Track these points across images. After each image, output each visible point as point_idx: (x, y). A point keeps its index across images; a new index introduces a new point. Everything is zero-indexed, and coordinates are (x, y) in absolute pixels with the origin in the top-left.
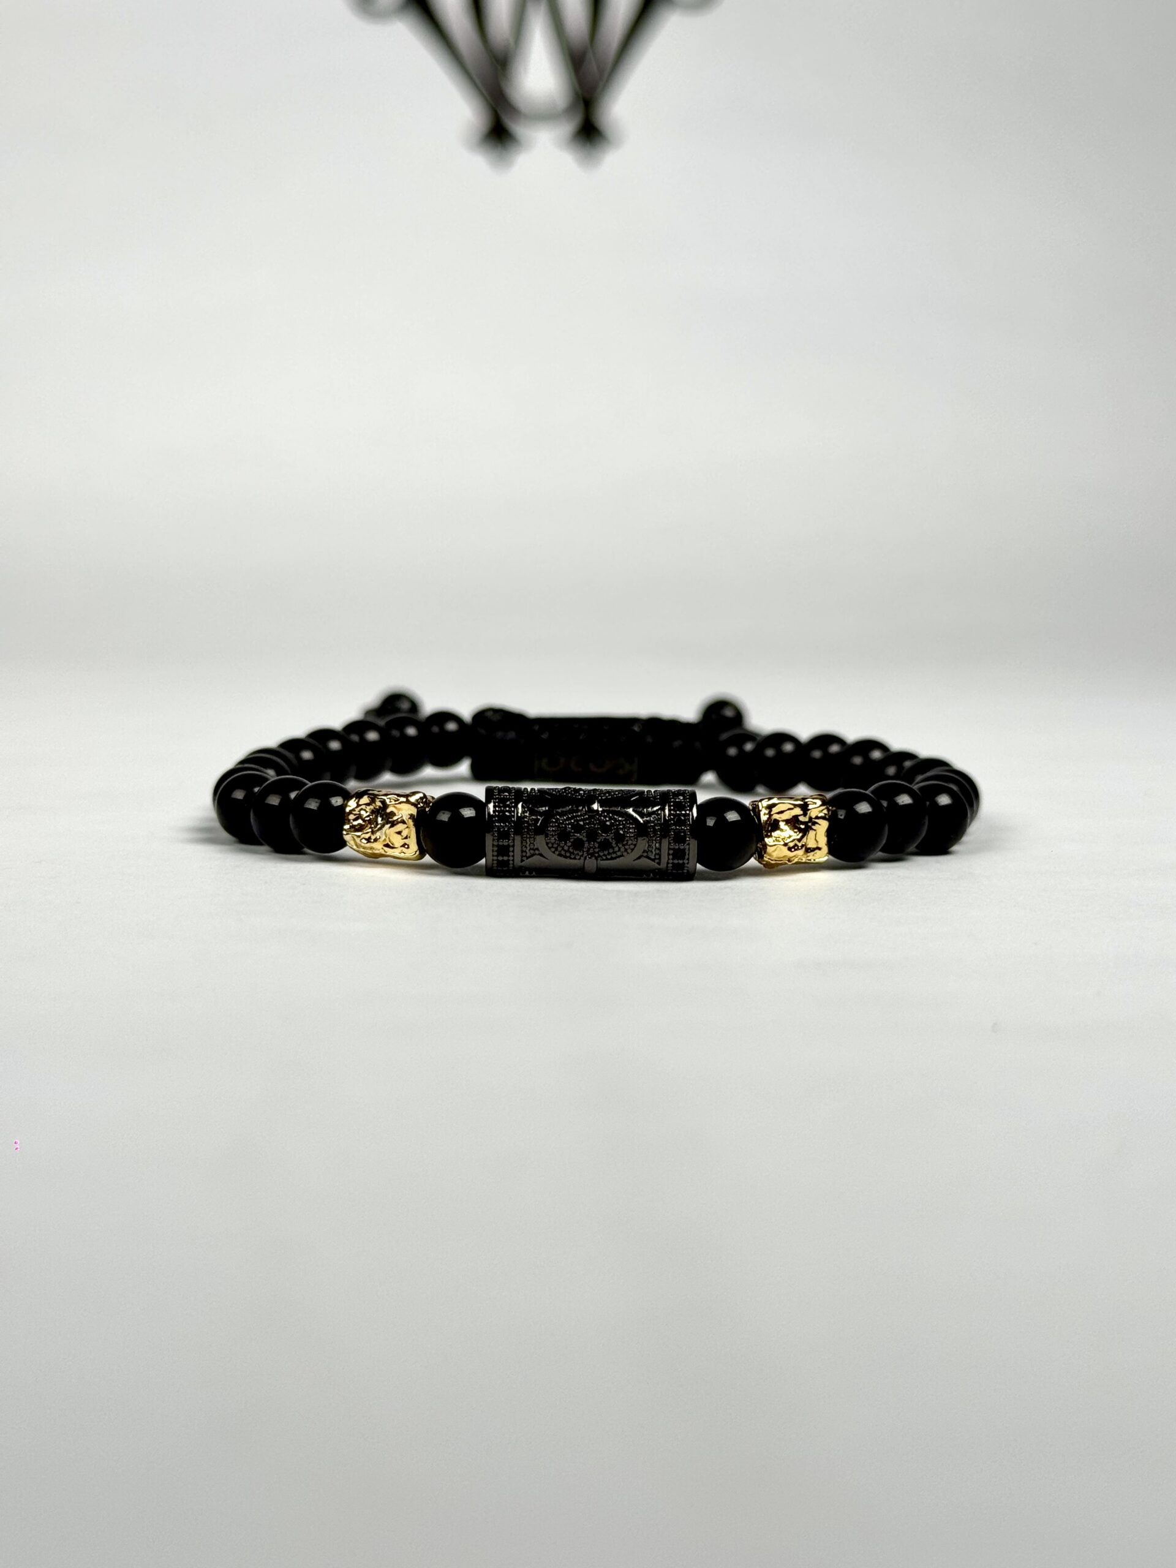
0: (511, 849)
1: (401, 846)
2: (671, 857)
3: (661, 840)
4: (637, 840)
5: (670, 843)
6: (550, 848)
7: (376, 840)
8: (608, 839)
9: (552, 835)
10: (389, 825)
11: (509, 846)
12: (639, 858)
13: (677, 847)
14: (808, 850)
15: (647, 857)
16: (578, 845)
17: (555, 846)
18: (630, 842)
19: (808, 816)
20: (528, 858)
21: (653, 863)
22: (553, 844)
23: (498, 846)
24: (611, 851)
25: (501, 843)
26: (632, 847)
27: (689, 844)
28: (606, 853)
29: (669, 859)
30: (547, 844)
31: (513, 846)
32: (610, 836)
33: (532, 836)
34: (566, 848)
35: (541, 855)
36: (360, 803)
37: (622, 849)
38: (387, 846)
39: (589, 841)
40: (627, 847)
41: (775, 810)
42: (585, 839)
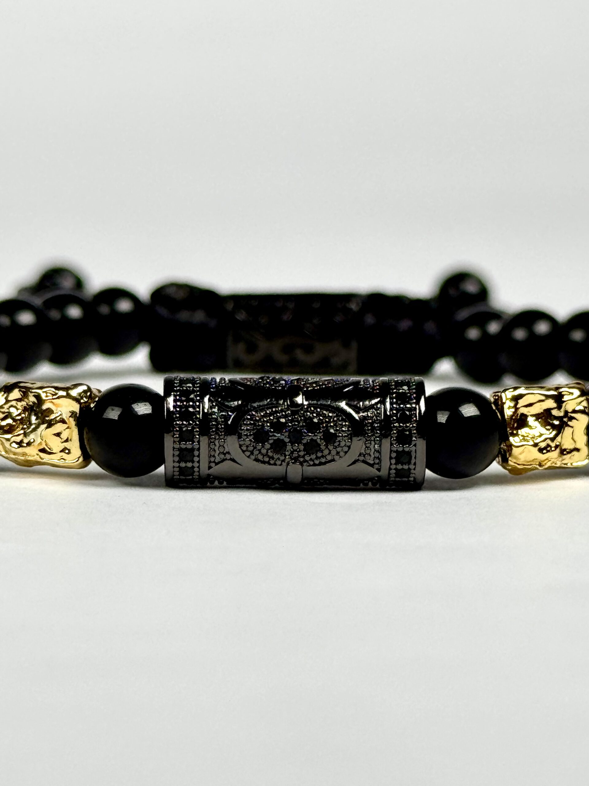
0: (196, 453)
1: (61, 451)
2: (393, 461)
3: (381, 441)
4: (351, 440)
5: (392, 444)
6: (244, 452)
7: (29, 444)
8: (316, 440)
9: (246, 435)
10: (45, 425)
11: (193, 450)
12: (354, 463)
13: (401, 449)
14: (563, 452)
15: (364, 462)
16: (279, 446)
17: (251, 448)
18: (343, 444)
19: (563, 410)
20: (217, 464)
21: (372, 468)
22: (247, 446)
23: (180, 450)
24: (319, 454)
25: (183, 446)
26: (346, 449)
27: (415, 445)
28: (313, 457)
29: (391, 464)
30: (240, 446)
31: (199, 449)
32: (318, 437)
33: (221, 437)
34: (264, 451)
35: (233, 460)
36: (9, 399)
37: (334, 452)
38: (43, 451)
39: (292, 443)
40: (339, 449)
41: (521, 402)
42: (287, 440)
